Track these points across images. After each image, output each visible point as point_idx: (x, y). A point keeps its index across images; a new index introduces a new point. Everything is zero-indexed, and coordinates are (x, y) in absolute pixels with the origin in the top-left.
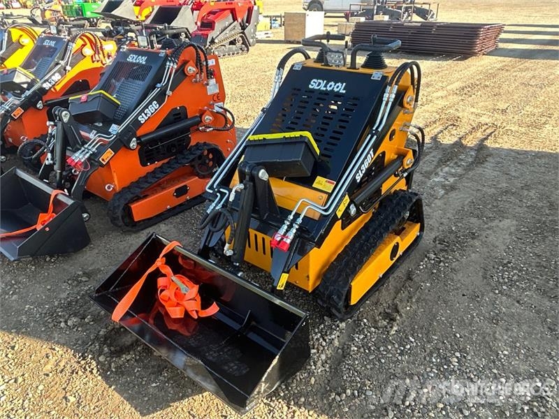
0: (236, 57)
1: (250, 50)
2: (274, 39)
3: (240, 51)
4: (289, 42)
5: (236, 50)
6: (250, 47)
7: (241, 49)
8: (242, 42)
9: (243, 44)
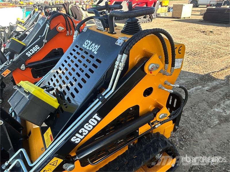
0: (145, 24)
1: (152, 21)
2: (168, 16)
3: (148, 21)
4: (174, 18)
5: (146, 21)
6: (153, 20)
7: (148, 20)
8: (149, 17)
9: (149, 18)
